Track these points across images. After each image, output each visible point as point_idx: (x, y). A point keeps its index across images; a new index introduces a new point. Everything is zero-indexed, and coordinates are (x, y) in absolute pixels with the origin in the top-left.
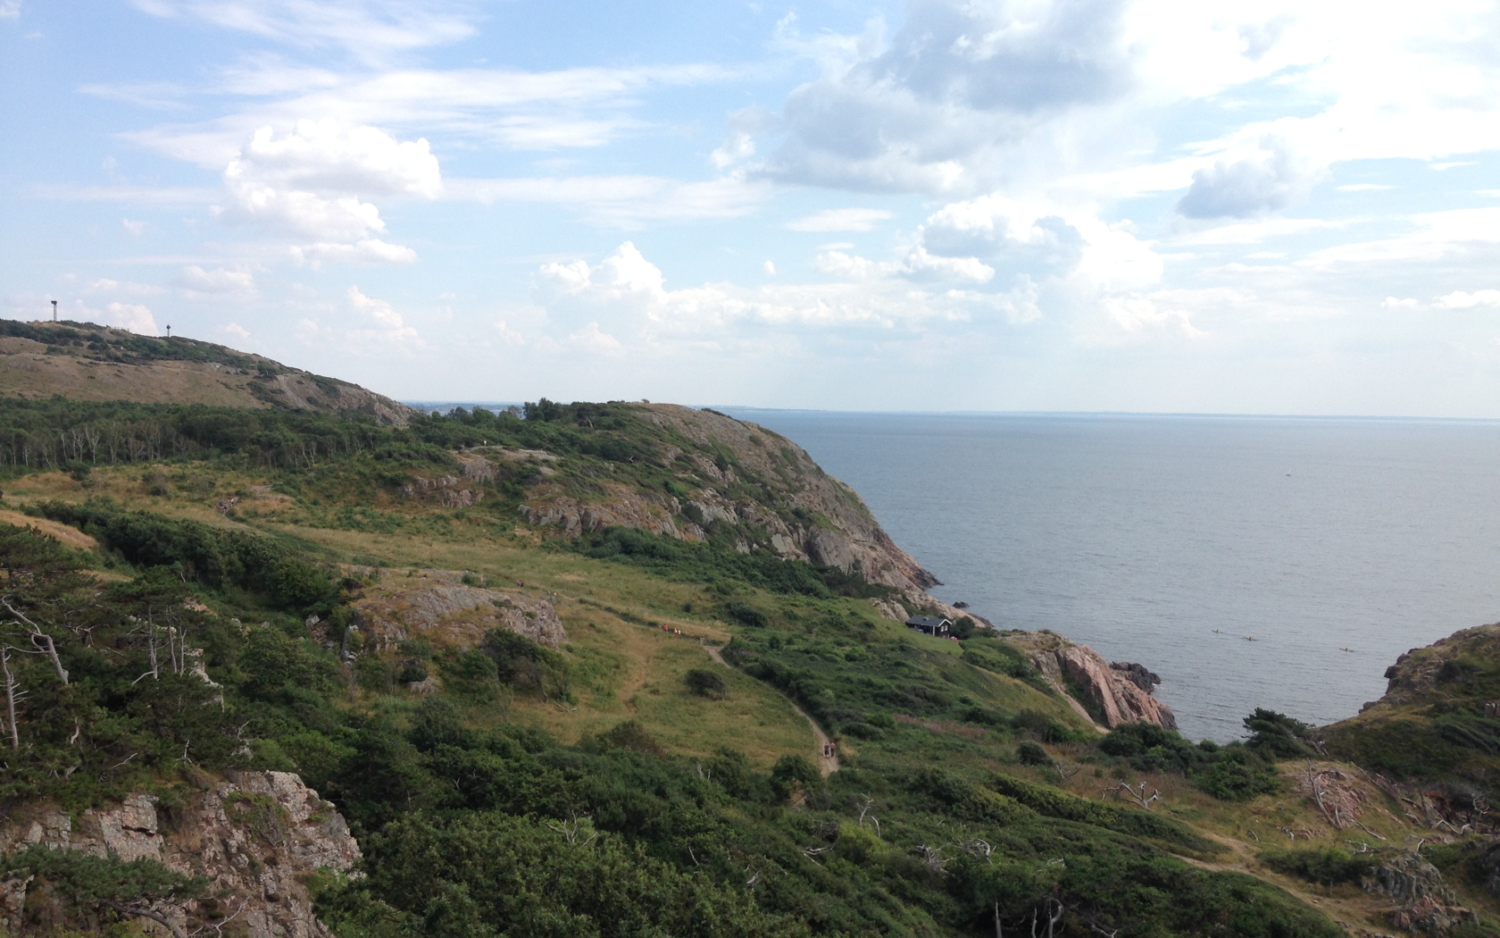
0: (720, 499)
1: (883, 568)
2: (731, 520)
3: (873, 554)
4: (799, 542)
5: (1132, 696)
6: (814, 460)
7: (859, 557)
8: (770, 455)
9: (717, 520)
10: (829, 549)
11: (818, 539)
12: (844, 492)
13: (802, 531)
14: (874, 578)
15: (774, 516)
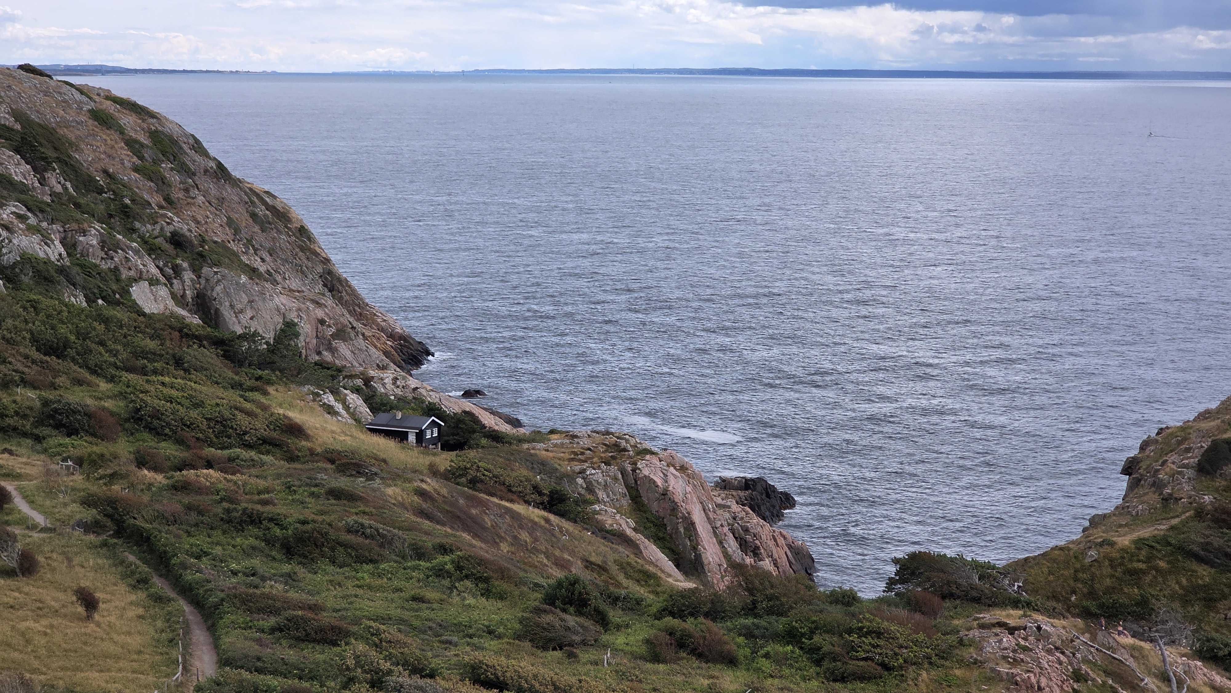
0: (32, 220)
1: (334, 336)
2: (53, 258)
3: (320, 313)
4: (183, 296)
5: (746, 530)
6: (212, 153)
7: (293, 316)
8: (132, 144)
9: (27, 260)
10: (239, 306)
11: (218, 289)
12: (268, 207)
13: (188, 276)
14: (319, 353)
15: (136, 252)
